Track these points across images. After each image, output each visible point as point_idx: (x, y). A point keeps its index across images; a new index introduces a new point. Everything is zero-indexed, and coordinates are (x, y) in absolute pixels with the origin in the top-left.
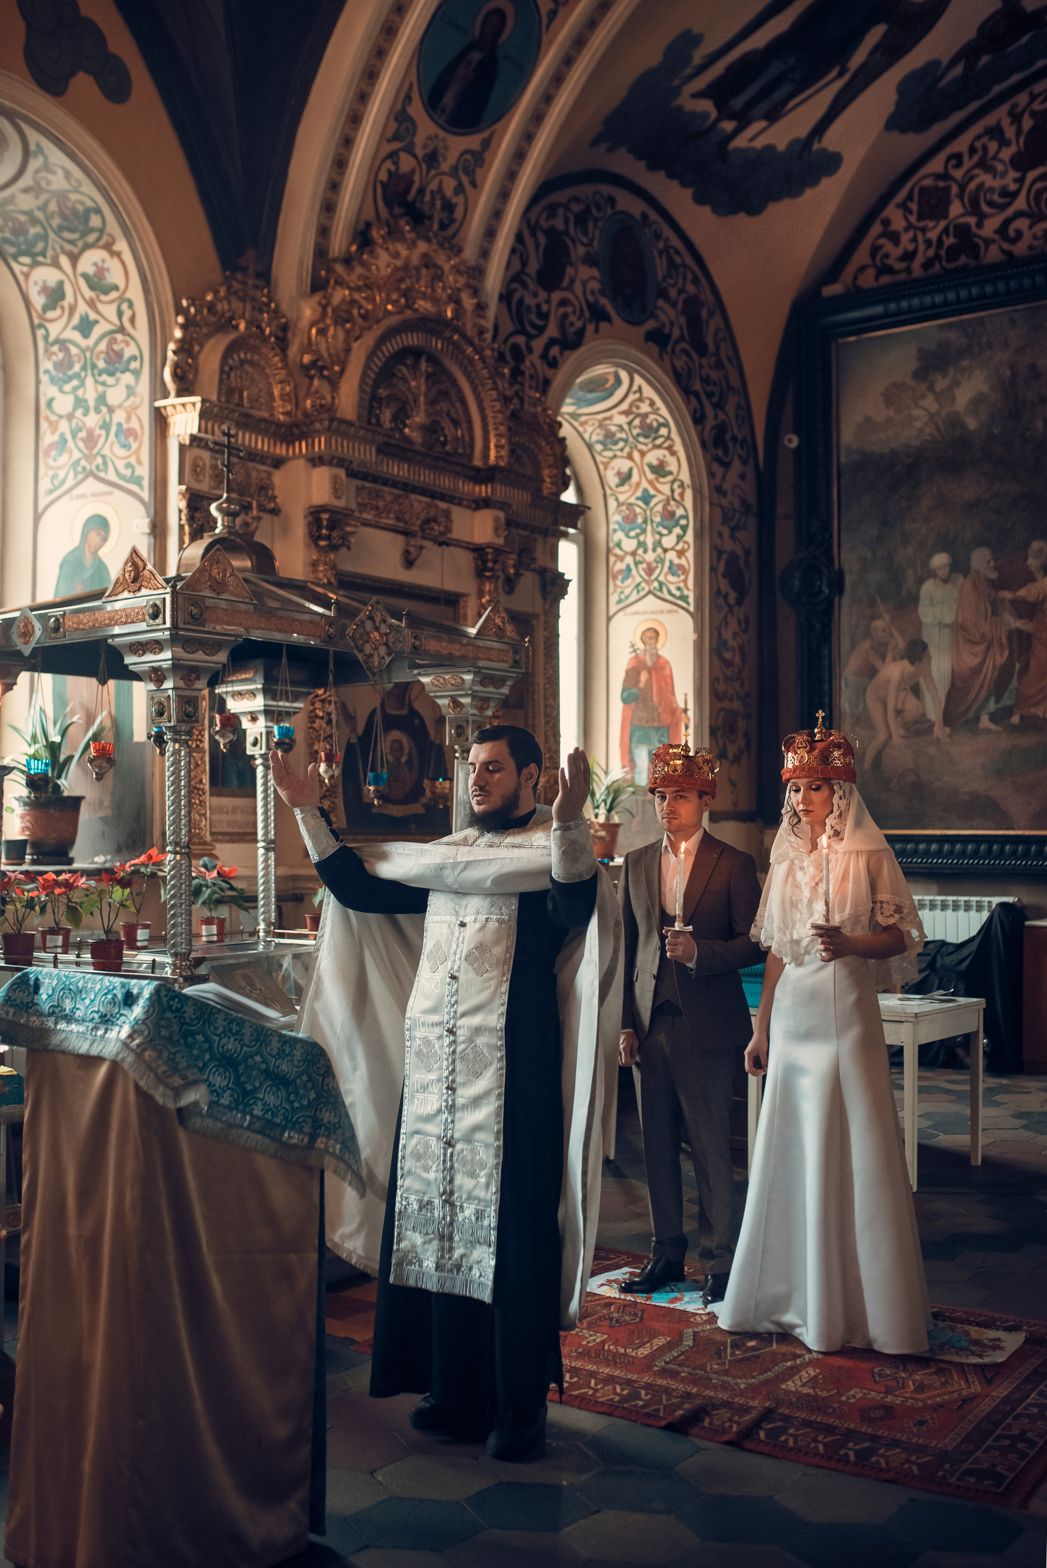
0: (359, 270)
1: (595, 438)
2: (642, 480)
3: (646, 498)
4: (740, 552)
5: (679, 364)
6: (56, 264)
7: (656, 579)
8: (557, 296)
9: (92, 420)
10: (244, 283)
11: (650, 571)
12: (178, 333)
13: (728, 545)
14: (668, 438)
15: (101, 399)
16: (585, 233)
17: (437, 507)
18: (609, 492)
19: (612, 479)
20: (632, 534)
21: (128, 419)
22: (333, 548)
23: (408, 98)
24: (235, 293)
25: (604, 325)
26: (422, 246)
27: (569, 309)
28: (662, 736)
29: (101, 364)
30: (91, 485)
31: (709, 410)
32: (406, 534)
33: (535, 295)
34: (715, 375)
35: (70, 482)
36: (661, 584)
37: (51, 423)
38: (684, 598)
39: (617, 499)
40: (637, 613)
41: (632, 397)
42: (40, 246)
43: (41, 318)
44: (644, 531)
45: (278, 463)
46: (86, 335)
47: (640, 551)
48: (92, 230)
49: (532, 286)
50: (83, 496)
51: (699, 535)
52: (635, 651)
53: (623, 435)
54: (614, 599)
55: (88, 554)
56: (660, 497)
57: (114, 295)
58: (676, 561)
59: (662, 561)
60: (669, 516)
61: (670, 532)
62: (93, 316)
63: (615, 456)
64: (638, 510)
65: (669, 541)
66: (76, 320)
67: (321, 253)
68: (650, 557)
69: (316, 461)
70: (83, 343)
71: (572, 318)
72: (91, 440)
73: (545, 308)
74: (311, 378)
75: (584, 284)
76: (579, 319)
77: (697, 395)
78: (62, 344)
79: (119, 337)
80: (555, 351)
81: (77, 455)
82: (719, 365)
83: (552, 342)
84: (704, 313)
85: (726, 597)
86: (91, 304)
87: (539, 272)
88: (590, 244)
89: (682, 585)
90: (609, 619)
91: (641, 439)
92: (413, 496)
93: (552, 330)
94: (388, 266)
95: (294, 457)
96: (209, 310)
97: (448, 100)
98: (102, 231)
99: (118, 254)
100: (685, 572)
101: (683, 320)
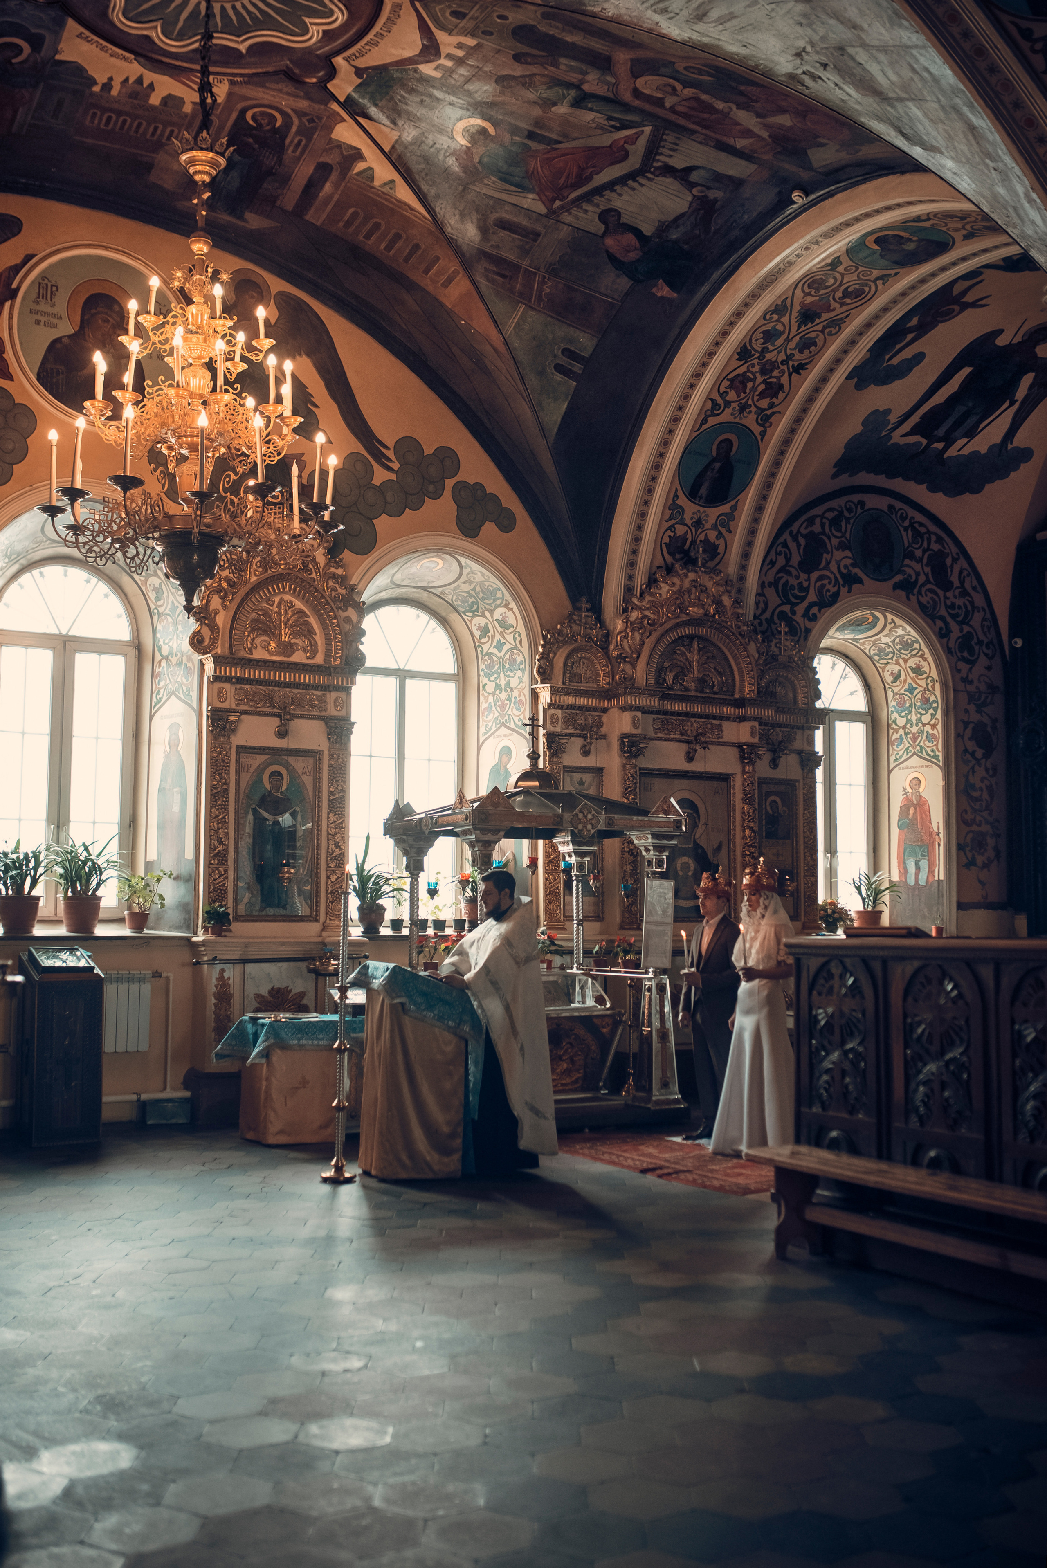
0: (648, 598)
1: (872, 652)
2: (907, 678)
3: (911, 690)
4: (986, 720)
5: (924, 600)
6: (483, 615)
7: (918, 744)
8: (815, 575)
9: (503, 696)
10: (581, 616)
11: (914, 739)
12: (541, 650)
13: (975, 717)
14: (920, 650)
15: (508, 684)
16: (839, 530)
17: (712, 724)
18: (887, 686)
19: (889, 679)
20: (903, 714)
21: (520, 696)
22: (636, 756)
23: (676, 496)
24: (575, 621)
25: (856, 587)
26: (692, 576)
27: (826, 582)
28: (924, 851)
29: (507, 666)
30: (503, 730)
31: (954, 626)
32: (688, 742)
33: (797, 577)
34: (959, 602)
35: (493, 729)
36: (921, 747)
37: (485, 697)
38: (936, 757)
39: (893, 691)
40: (907, 768)
41: (889, 627)
42: (475, 607)
43: (479, 642)
44: (910, 712)
45: (605, 710)
46: (500, 651)
47: (908, 726)
48: (498, 598)
49: (794, 572)
50: (499, 736)
51: (946, 713)
52: (906, 794)
53: (891, 649)
54: (892, 758)
55: (502, 768)
56: (920, 689)
57: (512, 629)
58: (931, 732)
59: (922, 732)
60: (926, 701)
61: (927, 713)
62: (503, 641)
63: (888, 663)
64: (906, 698)
65: (926, 719)
66: (495, 643)
67: (629, 590)
68: (914, 729)
69: (623, 709)
70: (499, 655)
71: (828, 587)
72: (503, 706)
73: (805, 584)
74: (620, 663)
75: (838, 563)
76: (834, 586)
77: (942, 618)
78: (489, 655)
79: (515, 651)
80: (815, 610)
81: (497, 714)
82: (964, 593)
83: (811, 605)
84: (949, 561)
85: (973, 754)
86: (502, 634)
87: (800, 564)
88: (843, 536)
89: (934, 748)
90: (889, 772)
91: (903, 651)
92: (693, 720)
93: (812, 597)
94: (668, 592)
95: (612, 708)
96: (559, 635)
97: (703, 491)
98: (502, 598)
99: (511, 609)
100: (937, 739)
101: (928, 570)
